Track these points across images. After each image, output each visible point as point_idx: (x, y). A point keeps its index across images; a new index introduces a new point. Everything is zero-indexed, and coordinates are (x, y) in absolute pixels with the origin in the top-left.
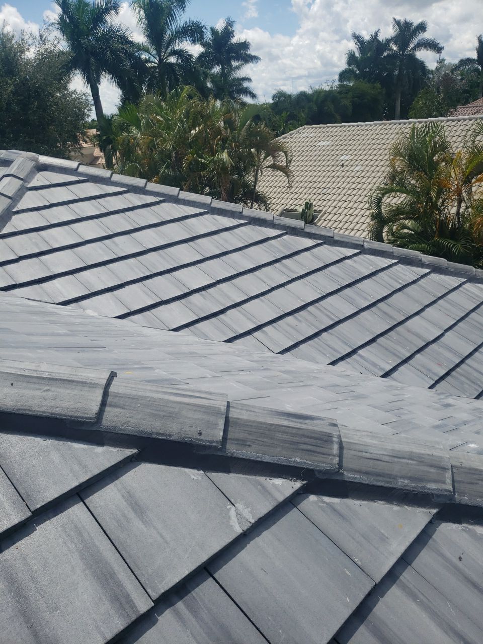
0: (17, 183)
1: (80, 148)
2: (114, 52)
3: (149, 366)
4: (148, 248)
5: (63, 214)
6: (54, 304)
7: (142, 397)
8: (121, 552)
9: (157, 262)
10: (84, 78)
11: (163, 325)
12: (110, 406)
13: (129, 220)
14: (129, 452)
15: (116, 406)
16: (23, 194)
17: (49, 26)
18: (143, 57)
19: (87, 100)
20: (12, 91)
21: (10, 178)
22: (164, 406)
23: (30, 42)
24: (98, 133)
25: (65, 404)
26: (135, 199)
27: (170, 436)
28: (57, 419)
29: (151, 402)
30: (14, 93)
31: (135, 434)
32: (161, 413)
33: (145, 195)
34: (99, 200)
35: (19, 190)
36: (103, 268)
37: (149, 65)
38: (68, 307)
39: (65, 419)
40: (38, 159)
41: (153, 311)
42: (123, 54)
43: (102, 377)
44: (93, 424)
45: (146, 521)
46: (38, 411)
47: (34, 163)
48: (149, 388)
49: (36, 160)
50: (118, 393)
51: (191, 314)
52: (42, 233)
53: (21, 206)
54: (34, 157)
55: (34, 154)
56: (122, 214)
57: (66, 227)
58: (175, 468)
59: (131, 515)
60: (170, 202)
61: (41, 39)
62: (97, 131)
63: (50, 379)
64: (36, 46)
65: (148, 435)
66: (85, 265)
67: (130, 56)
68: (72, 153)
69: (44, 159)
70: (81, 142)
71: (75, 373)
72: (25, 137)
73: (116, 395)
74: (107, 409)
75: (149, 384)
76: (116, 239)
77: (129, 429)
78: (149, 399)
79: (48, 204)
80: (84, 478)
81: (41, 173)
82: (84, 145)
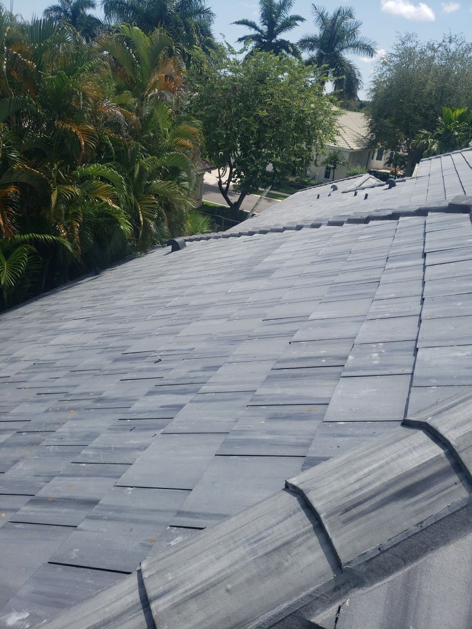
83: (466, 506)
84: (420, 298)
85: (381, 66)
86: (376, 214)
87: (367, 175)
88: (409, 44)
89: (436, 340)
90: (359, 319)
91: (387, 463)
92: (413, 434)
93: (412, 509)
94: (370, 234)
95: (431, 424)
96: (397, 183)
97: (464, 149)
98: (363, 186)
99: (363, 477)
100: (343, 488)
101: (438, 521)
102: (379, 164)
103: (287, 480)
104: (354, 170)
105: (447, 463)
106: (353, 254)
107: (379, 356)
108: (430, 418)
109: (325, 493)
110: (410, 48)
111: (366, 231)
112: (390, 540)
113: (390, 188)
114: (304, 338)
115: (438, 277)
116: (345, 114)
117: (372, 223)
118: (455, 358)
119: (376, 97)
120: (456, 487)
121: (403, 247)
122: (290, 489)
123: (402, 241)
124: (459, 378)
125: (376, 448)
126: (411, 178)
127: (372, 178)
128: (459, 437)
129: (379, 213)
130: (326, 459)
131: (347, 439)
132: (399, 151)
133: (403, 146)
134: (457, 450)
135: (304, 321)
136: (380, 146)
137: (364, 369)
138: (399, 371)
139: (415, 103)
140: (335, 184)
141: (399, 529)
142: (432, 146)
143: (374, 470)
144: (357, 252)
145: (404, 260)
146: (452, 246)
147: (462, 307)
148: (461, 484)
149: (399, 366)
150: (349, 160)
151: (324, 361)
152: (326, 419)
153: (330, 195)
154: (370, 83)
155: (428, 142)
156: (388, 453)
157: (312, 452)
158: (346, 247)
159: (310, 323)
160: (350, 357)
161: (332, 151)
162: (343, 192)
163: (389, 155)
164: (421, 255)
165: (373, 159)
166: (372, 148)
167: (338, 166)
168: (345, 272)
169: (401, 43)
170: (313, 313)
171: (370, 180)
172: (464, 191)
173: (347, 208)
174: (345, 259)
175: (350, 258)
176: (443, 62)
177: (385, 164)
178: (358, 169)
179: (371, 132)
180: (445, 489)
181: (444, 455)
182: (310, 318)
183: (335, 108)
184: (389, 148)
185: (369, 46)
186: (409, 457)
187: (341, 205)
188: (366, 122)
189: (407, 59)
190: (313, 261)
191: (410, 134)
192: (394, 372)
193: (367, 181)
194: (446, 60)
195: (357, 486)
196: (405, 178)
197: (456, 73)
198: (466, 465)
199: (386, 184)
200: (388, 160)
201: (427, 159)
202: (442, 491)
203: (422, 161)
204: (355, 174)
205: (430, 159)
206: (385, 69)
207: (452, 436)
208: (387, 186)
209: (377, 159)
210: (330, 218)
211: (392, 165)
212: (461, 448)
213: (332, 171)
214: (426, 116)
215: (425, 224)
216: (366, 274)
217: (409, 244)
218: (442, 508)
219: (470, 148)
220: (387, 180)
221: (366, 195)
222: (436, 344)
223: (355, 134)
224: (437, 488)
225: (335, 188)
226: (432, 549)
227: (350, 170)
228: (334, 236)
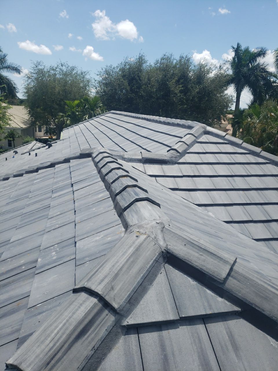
0: (193, 138)
1: (220, 124)
2: (256, 76)
3: (247, 259)
4: (252, 188)
5: (211, 158)
6: (194, 204)
7: (252, 280)
8: (221, 367)
9: (255, 196)
10: (235, 89)
11: (249, 234)
12: (232, 277)
13: (246, 169)
14: (237, 309)
15: (235, 278)
16: (194, 144)
17: (226, 62)
18: (272, 80)
19: (232, 99)
20: (197, 92)
21: (190, 135)
22: (264, 291)
23: (214, 69)
24: (233, 117)
25: (209, 266)
26: (252, 159)
27: (263, 310)
28: (202, 272)
29: (256, 285)
30: (198, 93)
31: (242, 299)
32: (261, 294)
33: (258, 157)
34: (232, 155)
35: (193, 142)
36: (224, 192)
37: (275, 84)
38: (200, 208)
39: (207, 274)
40: (206, 128)
41: (246, 224)
42: (261, 77)
43: (232, 259)
44: (221, 283)
45: (238, 356)
46: (194, 264)
47: (204, 129)
48: (256, 276)
49: (205, 128)
50: (238, 272)
51: (269, 234)
52: (198, 166)
53: (191, 150)
54: (205, 127)
55: (205, 125)
56: (242, 165)
57: (210, 166)
58: (261, 332)
59: (230, 347)
60: (273, 164)
61: (220, 68)
62: (233, 116)
63: (204, 249)
64: (216, 71)
65: (250, 303)
66: (215, 188)
67: (265, 79)
68: (216, 126)
69: (209, 129)
70: (222, 120)
71: (218, 251)
72: (196, 114)
73: (237, 272)
74: (230, 278)
75: (256, 273)
76: (235, 178)
77: (240, 295)
78: (255, 283)
79: (204, 151)
80: (209, 312)
81: (206, 135)
82: (223, 122)
83: (115, 325)
84: (73, 211)
85: (27, 79)
86: (42, 166)
87: (35, 142)
88: (40, 67)
89: (85, 234)
90: (42, 233)
91: (67, 321)
92: (79, 296)
93: (86, 342)
94: (40, 178)
95: (87, 286)
96: (53, 145)
97: (84, 122)
98: (33, 149)
99: (54, 337)
100: (43, 350)
101: (103, 341)
102: (41, 134)
103: (6, 362)
104: (26, 139)
105: (100, 305)
106: (32, 192)
107: (56, 253)
108: (86, 284)
109: (32, 359)
110: (41, 69)
111: (37, 177)
112: (79, 367)
113: (49, 147)
114: (9, 256)
115: (81, 197)
116: (11, 107)
117: (40, 171)
118: (96, 241)
119: (28, 96)
120: (107, 316)
121: (60, 183)
122: (9, 367)
123: (59, 179)
124: (99, 252)
125: (59, 314)
126: (59, 140)
127: (38, 143)
128: (103, 288)
129: (43, 165)
130: (31, 334)
131: (44, 314)
132: (51, 126)
133: (51, 122)
134: (103, 296)
135: (7, 244)
136: (39, 124)
137: (48, 264)
138: (69, 259)
139: (52, 98)
140: (15, 150)
141: (82, 358)
142: (67, 121)
143: (61, 329)
144: (34, 191)
145: (62, 190)
146: (85, 177)
147: (96, 211)
148: (110, 314)
149: (68, 256)
150: (22, 134)
151: (23, 267)
152: (29, 306)
153: (13, 157)
154: (23, 89)
155: (64, 120)
156: (67, 314)
157: (22, 334)
158: (27, 189)
159: (11, 244)
160: (39, 260)
161: (9, 131)
162: (22, 154)
163: (45, 129)
164: (70, 185)
165: (36, 132)
166: (34, 125)
167: (15, 139)
168: (28, 205)
169: (35, 67)
170: (12, 238)
171: (37, 144)
172: (89, 144)
173: (26, 163)
174: (27, 197)
175: (30, 195)
176: (61, 76)
177: (44, 134)
178: (28, 138)
179: (31, 117)
180: (102, 321)
181: (98, 302)
182: (11, 241)
183: (4, 105)
184: (44, 124)
185: (16, 68)
186: (79, 312)
187: (22, 162)
188: (26, 111)
189: (41, 75)
190: (7, 202)
191: (54, 116)
192: (65, 260)
193: (35, 145)
194: (63, 75)
195: (51, 345)
196: (56, 141)
197: (70, 82)
198: (109, 302)
199: (46, 145)
200: (45, 131)
201: (66, 128)
202: (101, 323)
203: (64, 130)
204: (27, 142)
205: (68, 129)
206: (29, 81)
207: (99, 289)
208: (47, 147)
209: (39, 131)
210: (14, 173)
211: (48, 134)
212: (105, 294)
213: (12, 142)
214: (60, 105)
215: (70, 167)
216: (42, 204)
217: (63, 180)
218: (103, 332)
219: (87, 121)
220: (47, 143)
221: (36, 155)
222: (85, 236)
223: (21, 118)
224: (97, 322)
225: (16, 152)
226: (103, 359)
227: (23, 140)
228: (18, 184)
